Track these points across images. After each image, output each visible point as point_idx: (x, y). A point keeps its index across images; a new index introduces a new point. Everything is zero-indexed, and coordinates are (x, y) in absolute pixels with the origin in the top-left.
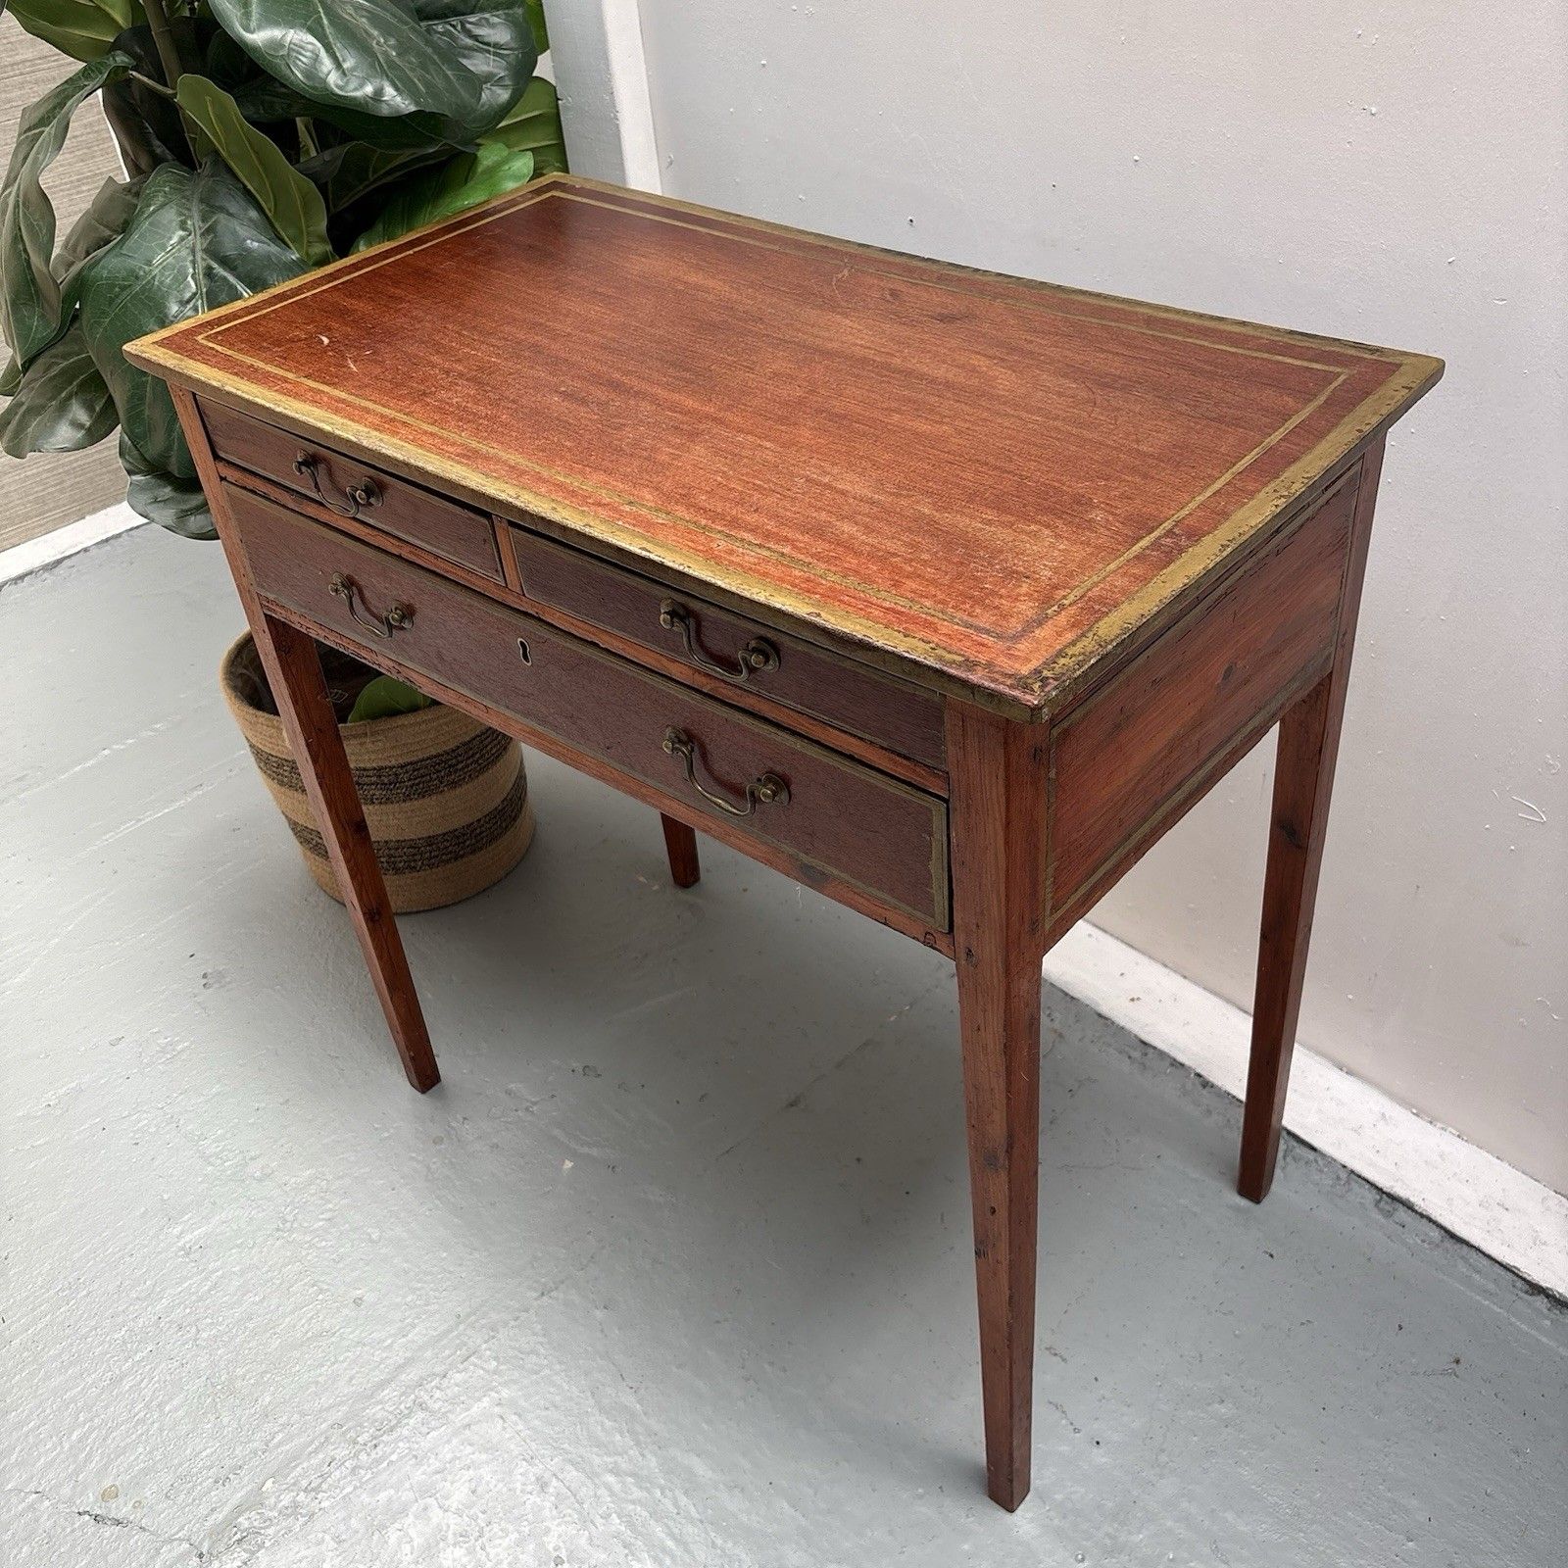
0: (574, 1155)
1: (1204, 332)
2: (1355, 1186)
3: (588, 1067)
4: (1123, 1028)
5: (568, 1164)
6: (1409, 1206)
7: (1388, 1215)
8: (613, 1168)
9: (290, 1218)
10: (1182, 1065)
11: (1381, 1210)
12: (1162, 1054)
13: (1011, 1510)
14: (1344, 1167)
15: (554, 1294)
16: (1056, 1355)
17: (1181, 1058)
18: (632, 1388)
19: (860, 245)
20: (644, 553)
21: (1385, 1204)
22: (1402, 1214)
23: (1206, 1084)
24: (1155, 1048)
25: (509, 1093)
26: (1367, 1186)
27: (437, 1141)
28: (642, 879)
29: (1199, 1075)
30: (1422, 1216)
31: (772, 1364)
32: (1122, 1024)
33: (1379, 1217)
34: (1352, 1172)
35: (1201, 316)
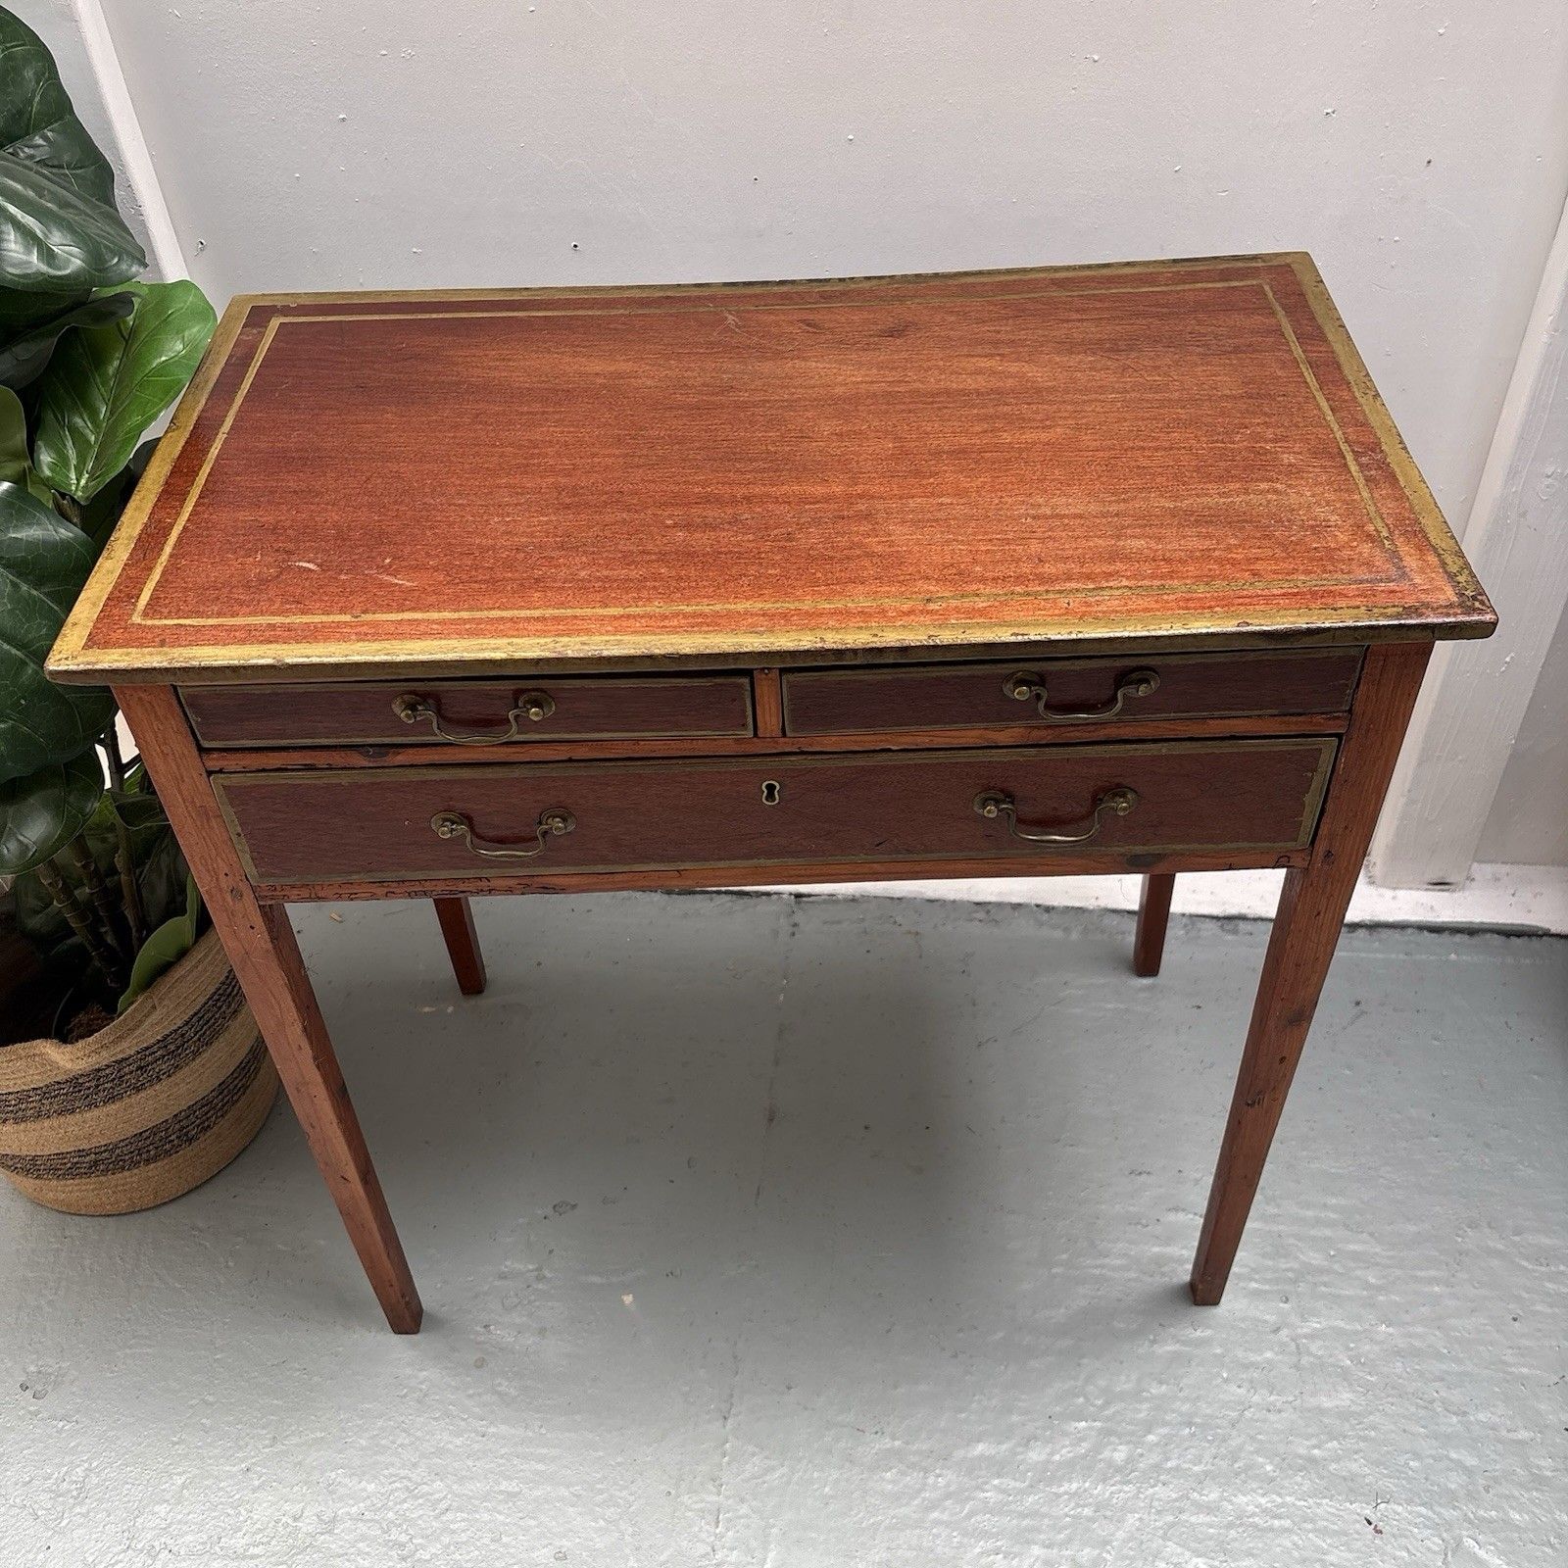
0: (627, 1288)
1: (1111, 280)
2: (1203, 926)
3: (555, 1207)
4: (954, 901)
5: (628, 1299)
6: (1243, 918)
7: (1235, 932)
8: (672, 1274)
9: (403, 1538)
10: (1020, 905)
11: (1229, 931)
12: (999, 905)
13: (1215, 1302)
14: (1184, 915)
15: (733, 1411)
16: (1140, 1173)
17: (1015, 900)
18: (876, 1433)
19: (696, 285)
20: (1020, 639)
21: (1230, 926)
22: (1242, 925)
23: (1048, 909)
24: (990, 903)
25: (503, 1277)
26: (1207, 920)
27: (480, 1364)
28: (427, 1009)
29: (1038, 906)
30: (1255, 920)
31: (960, 1330)
32: (952, 898)
33: (1229, 937)
34: (1191, 916)
35: (1089, 267)
